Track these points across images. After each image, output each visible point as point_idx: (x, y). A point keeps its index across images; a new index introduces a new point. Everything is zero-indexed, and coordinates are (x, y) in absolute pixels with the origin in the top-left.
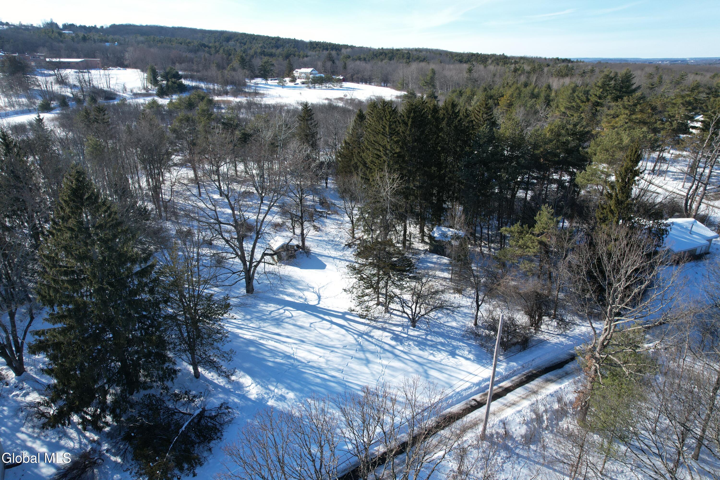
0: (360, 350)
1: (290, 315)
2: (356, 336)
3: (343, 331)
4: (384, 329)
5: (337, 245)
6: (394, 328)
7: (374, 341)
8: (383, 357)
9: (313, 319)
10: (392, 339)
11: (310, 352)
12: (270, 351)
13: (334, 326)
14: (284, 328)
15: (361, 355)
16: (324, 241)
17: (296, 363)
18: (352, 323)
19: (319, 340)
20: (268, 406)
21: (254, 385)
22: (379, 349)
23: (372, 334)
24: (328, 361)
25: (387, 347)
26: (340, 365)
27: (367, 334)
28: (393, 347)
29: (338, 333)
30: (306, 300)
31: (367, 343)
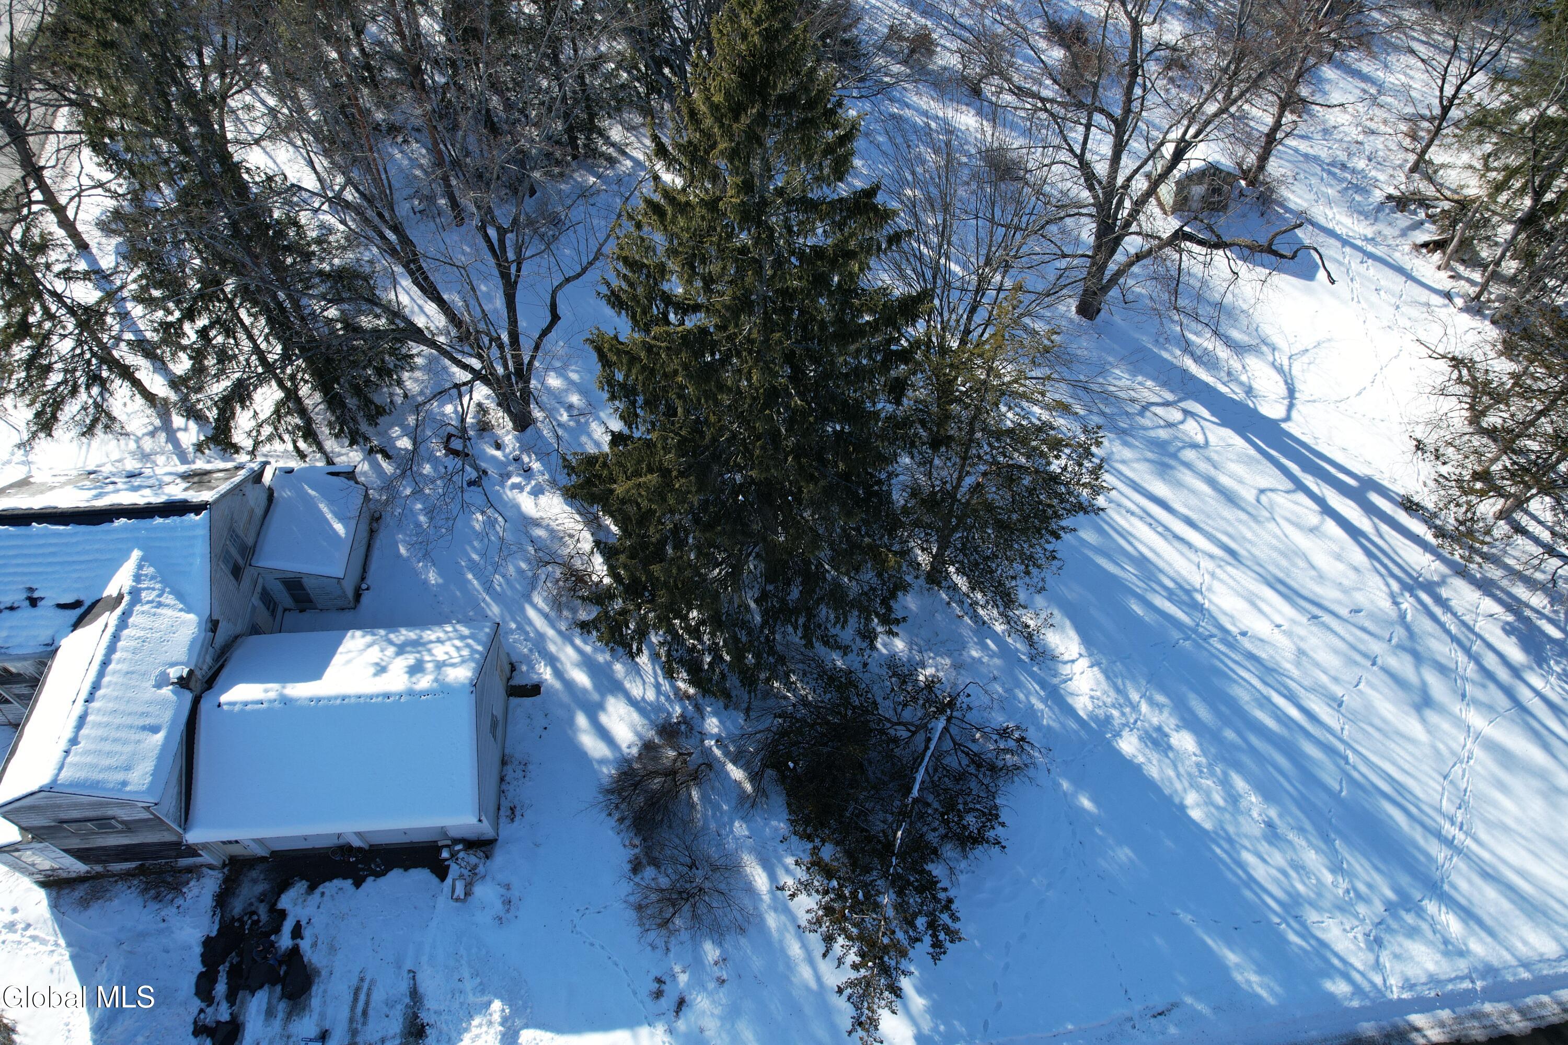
0: (1400, 647)
1: (1200, 439)
2: (1395, 586)
3: (1358, 556)
4: (1486, 586)
5: (1358, 189)
6: (1521, 591)
7: (1446, 618)
8: (1475, 702)
9: (1269, 477)
10: (1509, 630)
11: (1252, 601)
12: (1142, 562)
13: (1331, 526)
14: (1179, 484)
15: (1403, 665)
16: (1316, 159)
17: (1206, 627)
18: (1384, 528)
19: (1278, 566)
20: (1118, 754)
21: (1083, 663)
22: (1471, 669)
23: (1444, 593)
24: (1301, 652)
25: (1491, 661)
26: (1336, 680)
27: (1430, 587)
28: (1516, 672)
29: (1338, 557)
30: (1249, 391)
31: (1427, 625)
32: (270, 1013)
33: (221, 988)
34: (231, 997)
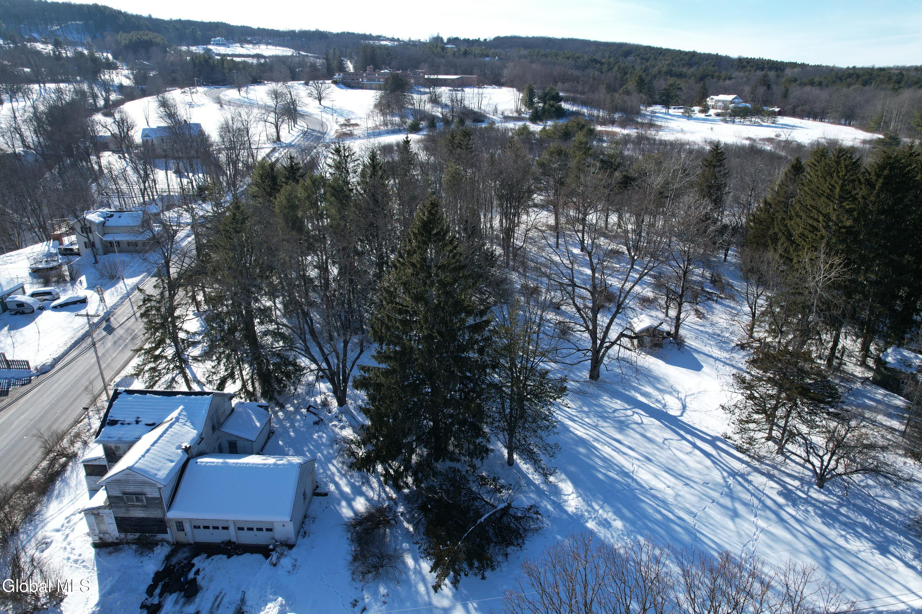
0: (727, 495)
1: (640, 421)
2: (725, 474)
3: (708, 462)
4: (770, 477)
5: (725, 342)
6: (787, 480)
7: (751, 488)
8: (761, 516)
9: (669, 434)
10: (780, 493)
11: (655, 476)
12: (604, 459)
13: (697, 452)
14: (627, 435)
15: (727, 502)
16: (706, 332)
17: (634, 484)
18: (723, 454)
19: (672, 465)
20: (586, 528)
21: (574, 495)
22: (756, 502)
23: (750, 478)
24: (677, 495)
25: (769, 503)
26: (694, 506)
27: (742, 476)
28: (780, 506)
29: (699, 463)
30: (665, 406)
31: (739, 488)
32: (176, 602)
33: (158, 591)
34: (161, 595)
